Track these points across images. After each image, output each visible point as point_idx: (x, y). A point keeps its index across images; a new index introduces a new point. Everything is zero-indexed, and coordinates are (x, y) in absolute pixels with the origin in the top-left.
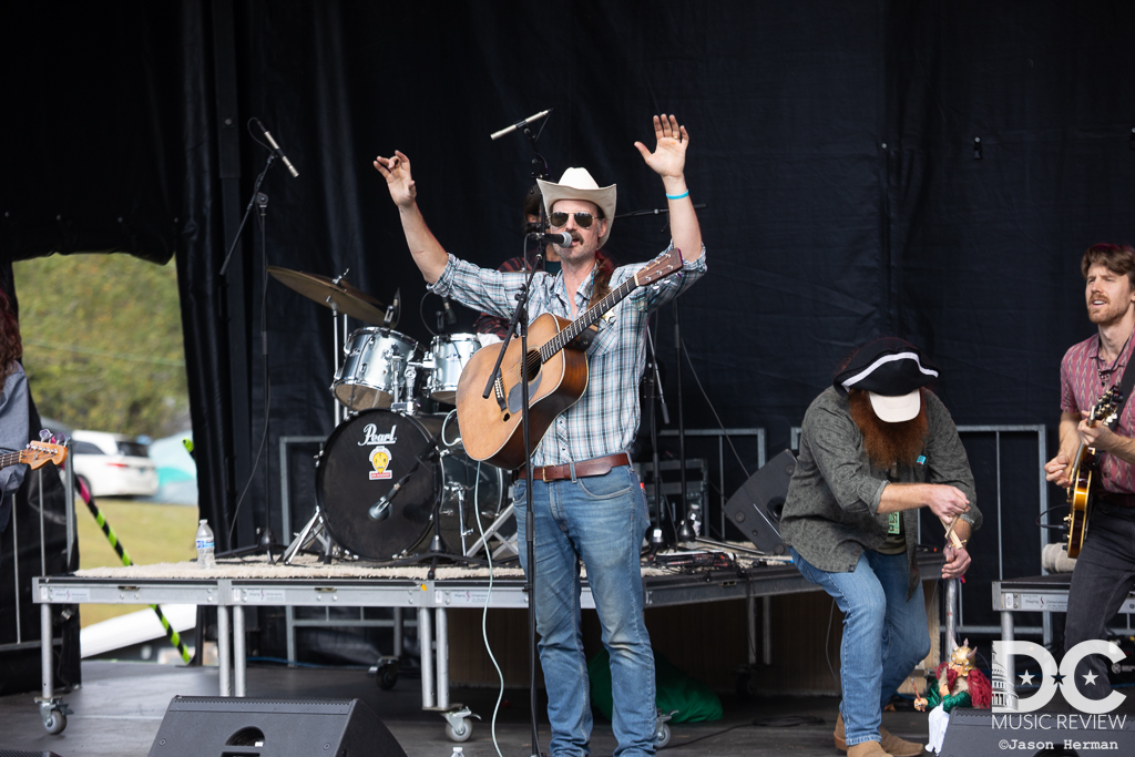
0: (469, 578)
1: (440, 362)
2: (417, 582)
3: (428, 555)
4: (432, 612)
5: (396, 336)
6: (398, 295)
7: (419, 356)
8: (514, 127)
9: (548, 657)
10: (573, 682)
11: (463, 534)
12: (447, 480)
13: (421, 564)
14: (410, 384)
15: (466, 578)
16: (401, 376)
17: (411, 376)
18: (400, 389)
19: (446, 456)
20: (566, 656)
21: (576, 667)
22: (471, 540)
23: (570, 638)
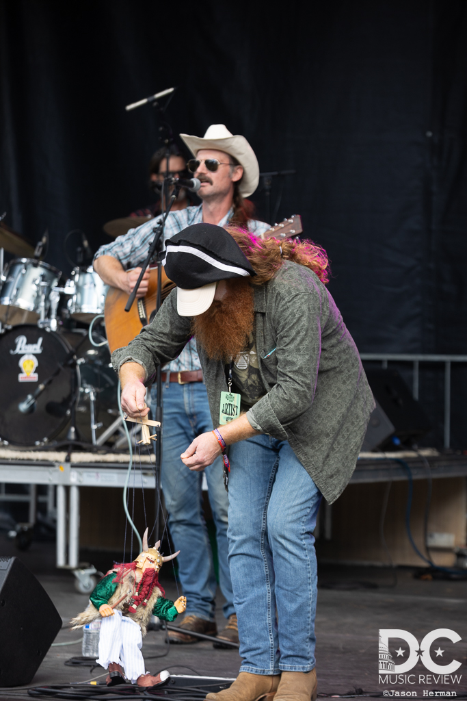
0: (99, 462)
1: (79, 288)
2: (56, 464)
3: (65, 443)
4: (67, 489)
5: (43, 267)
6: (46, 233)
7: (62, 284)
8: (144, 101)
9: (177, 532)
10: (199, 551)
11: (94, 427)
12: (82, 384)
13: (59, 449)
14: (54, 306)
15: (97, 462)
16: (47, 299)
17: (55, 299)
18: (46, 309)
19: (82, 365)
20: (192, 531)
21: (200, 539)
22: (99, 432)
23: (195, 515)
